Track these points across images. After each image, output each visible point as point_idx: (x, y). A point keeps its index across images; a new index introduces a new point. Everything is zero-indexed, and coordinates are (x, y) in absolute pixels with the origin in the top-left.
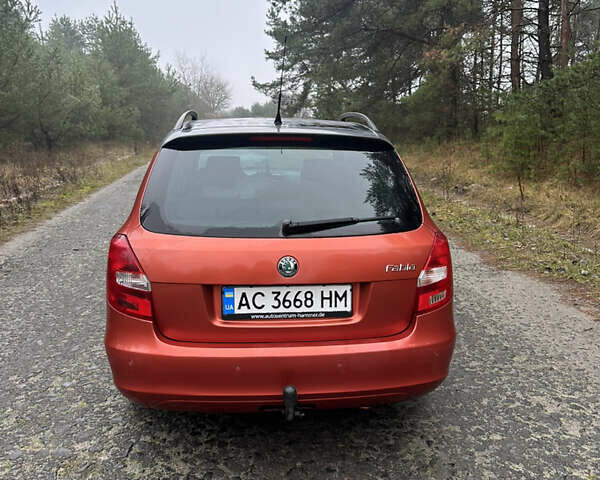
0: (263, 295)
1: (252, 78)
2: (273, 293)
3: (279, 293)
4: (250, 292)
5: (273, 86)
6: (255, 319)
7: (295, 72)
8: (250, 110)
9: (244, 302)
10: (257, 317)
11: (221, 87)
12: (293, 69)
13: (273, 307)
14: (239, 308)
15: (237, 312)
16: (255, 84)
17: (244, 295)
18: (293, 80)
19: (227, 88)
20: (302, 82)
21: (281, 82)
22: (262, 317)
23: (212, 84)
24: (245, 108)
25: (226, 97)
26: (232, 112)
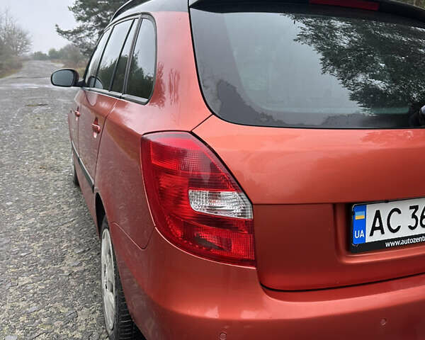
0: (399, 212)
1: (57, 26)
2: (411, 208)
3: (416, 208)
4: (385, 210)
5: (75, 32)
6: (391, 248)
7: (92, 23)
8: (47, 54)
9: (377, 225)
10: (393, 244)
11: (22, 35)
12: (90, 21)
13: (410, 227)
14: (371, 234)
15: (369, 239)
16: (59, 31)
17: (378, 215)
18: (90, 29)
19: (28, 36)
20: (97, 31)
21: (80, 30)
22: (398, 243)
23: (14, 33)
24: (44, 53)
25: (26, 44)
26: (32, 55)
